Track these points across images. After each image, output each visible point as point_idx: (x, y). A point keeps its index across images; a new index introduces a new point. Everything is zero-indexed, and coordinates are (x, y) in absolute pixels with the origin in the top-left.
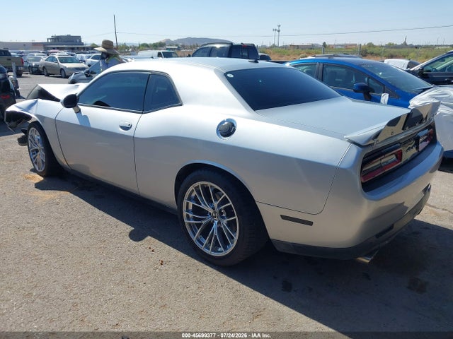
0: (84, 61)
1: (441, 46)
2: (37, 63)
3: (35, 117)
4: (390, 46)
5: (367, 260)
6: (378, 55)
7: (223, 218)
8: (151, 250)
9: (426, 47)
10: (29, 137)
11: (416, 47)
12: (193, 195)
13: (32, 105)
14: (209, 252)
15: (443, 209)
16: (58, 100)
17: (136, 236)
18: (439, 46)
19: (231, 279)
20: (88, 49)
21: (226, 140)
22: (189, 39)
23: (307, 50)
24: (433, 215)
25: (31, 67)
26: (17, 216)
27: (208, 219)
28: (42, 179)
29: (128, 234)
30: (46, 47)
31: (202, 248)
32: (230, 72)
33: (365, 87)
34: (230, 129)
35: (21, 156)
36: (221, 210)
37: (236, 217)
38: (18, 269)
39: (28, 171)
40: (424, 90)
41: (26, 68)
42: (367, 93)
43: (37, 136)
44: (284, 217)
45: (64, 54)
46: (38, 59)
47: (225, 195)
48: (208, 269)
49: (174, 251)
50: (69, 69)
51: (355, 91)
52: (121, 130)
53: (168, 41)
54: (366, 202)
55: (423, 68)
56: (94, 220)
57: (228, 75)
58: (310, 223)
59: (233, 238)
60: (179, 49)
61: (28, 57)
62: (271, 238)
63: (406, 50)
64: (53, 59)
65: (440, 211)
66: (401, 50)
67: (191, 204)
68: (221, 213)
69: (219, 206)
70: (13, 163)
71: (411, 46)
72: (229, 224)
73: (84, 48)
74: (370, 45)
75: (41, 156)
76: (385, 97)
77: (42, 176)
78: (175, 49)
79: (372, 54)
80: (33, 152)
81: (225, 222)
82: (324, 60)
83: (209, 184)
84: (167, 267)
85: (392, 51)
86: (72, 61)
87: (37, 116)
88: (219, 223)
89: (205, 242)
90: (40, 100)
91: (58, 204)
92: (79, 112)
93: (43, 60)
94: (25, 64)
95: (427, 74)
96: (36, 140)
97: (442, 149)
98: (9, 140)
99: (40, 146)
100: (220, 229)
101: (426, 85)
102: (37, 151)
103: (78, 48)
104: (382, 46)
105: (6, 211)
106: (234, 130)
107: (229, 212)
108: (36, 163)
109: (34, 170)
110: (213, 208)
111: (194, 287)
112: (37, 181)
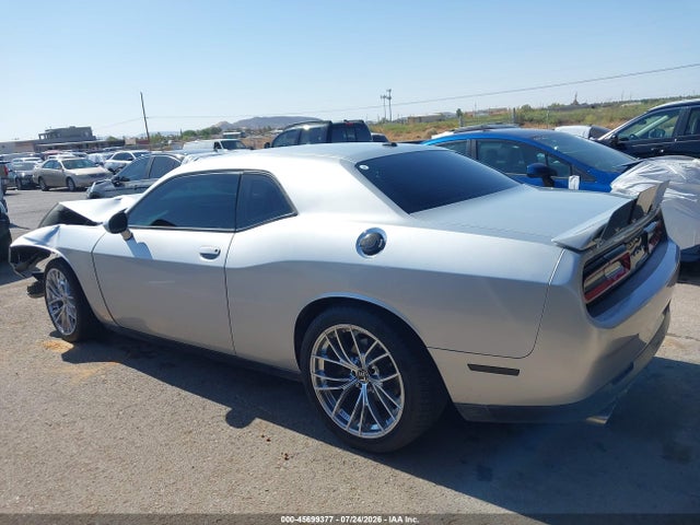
0: (102, 164)
1: (628, 102)
2: (29, 172)
3: (58, 252)
4: (555, 108)
5: (602, 421)
6: (540, 122)
7: (375, 377)
8: (266, 438)
9: (608, 105)
10: (47, 284)
11: (593, 107)
12: (325, 347)
13: (51, 234)
14: (358, 433)
15: (687, 338)
16: (94, 224)
17: (237, 420)
18: (625, 102)
19: (398, 472)
20: (103, 145)
21: (374, 260)
22: (257, 120)
23: (435, 123)
24: (674, 347)
25: (19, 179)
26: (45, 406)
27: (352, 382)
28: (71, 346)
29: (223, 419)
30: (37, 147)
31: (346, 428)
32: (362, 163)
33: (544, 168)
34: (377, 243)
35: (31, 315)
36: (371, 366)
37: (398, 374)
38: (63, 489)
39: (47, 335)
40: (630, 166)
41: (11, 180)
42: (548, 177)
43: (61, 281)
44: (473, 367)
45: (70, 155)
46: (30, 166)
47: (377, 341)
48: (360, 459)
49: (301, 438)
50: (81, 177)
51: (530, 176)
52: (202, 259)
53: (225, 124)
54: (595, 331)
55: (616, 135)
56: (167, 402)
57: (362, 167)
58: (515, 372)
59: (395, 407)
60: (243, 135)
61: (14, 164)
62: (454, 400)
63: (579, 112)
64: (54, 164)
65: (683, 341)
66: (572, 113)
67: (322, 361)
68: (371, 371)
69: (368, 360)
70: (19, 326)
71: (585, 106)
72: (386, 386)
73: (97, 145)
74: (527, 109)
75: (69, 310)
76: (574, 181)
77: (71, 342)
78: (236, 136)
79: (531, 121)
80: (54, 307)
81: (379, 383)
82: (474, 135)
83: (349, 327)
84: (296, 462)
85: (559, 115)
86: (84, 165)
87: (60, 249)
88: (370, 386)
89: (350, 419)
90: (63, 226)
91: (104, 381)
92: (130, 238)
93: (39, 166)
94: (10, 175)
95: (623, 144)
96: (59, 286)
97: (678, 248)
98: (6, 292)
99: (65, 296)
100: (371, 396)
101: (629, 159)
102: (60, 304)
103: (87, 145)
104: (543, 109)
105: (25, 401)
106: (384, 244)
107: (385, 368)
108: (60, 322)
109: (56, 334)
110: (359, 364)
111: (344, 489)
112: (64, 351)
